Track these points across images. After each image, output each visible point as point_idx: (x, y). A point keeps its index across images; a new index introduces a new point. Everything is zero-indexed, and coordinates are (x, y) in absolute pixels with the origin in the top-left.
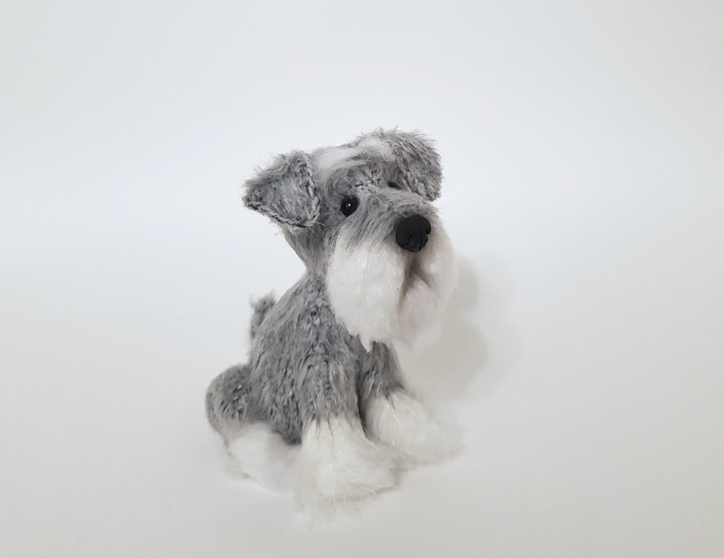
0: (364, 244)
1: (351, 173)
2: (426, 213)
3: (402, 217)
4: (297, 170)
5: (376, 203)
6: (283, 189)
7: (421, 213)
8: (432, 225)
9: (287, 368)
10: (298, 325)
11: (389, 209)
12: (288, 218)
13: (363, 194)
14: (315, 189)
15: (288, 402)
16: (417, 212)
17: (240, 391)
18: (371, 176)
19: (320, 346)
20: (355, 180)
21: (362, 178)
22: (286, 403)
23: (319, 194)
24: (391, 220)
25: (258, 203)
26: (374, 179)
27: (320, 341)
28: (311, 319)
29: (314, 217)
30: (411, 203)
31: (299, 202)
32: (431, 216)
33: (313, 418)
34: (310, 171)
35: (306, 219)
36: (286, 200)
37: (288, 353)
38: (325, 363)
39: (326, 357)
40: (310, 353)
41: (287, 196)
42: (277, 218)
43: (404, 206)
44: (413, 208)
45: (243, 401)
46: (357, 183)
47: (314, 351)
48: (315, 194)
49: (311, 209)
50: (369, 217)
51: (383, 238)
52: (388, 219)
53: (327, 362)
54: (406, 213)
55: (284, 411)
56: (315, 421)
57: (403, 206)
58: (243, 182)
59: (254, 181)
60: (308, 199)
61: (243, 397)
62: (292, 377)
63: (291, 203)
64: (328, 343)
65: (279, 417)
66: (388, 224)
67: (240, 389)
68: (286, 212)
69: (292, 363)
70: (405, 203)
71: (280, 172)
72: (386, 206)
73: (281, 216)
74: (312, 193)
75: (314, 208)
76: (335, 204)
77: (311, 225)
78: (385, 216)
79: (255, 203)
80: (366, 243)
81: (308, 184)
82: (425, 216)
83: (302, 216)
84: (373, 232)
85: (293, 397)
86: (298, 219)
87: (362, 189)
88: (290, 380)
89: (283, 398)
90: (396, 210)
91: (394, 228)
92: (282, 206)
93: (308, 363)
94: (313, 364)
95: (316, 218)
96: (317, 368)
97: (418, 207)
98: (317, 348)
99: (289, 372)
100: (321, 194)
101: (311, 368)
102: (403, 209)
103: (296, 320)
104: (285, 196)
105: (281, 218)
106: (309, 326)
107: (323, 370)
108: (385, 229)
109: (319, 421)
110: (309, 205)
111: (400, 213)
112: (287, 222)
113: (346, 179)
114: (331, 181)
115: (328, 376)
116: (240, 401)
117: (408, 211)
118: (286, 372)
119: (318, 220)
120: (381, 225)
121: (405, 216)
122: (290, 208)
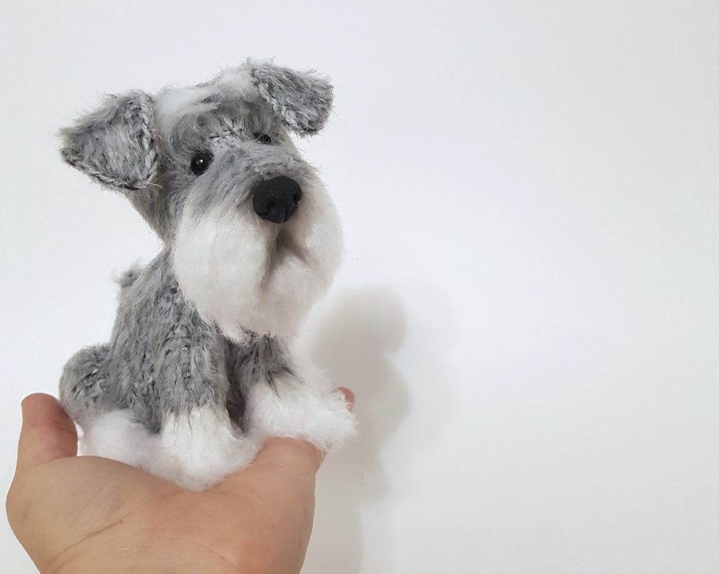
0: (212, 213)
1: (202, 121)
2: (297, 173)
3: (263, 179)
4: (129, 115)
5: (231, 160)
6: (108, 139)
7: (290, 174)
8: (303, 189)
9: (145, 352)
10: (156, 303)
11: (247, 168)
12: (113, 177)
13: (219, 149)
14: (152, 141)
15: (148, 390)
16: (283, 173)
17: (95, 376)
18: (231, 125)
19: (182, 329)
20: (209, 131)
21: (217, 128)
22: (145, 390)
23: (157, 147)
24: (248, 182)
25: (76, 158)
26: (235, 129)
27: (182, 322)
28: (171, 297)
29: (148, 177)
30: (276, 161)
31: (128, 157)
32: (304, 178)
33: (172, 411)
34: (145, 117)
35: (136, 180)
36: (111, 154)
37: (146, 335)
38: (186, 348)
39: (188, 341)
40: (169, 336)
41: (113, 148)
42: (99, 178)
43: (267, 164)
44: (280, 168)
45: (97, 388)
46: (212, 135)
47: (174, 333)
48: (152, 146)
49: (144, 167)
50: (221, 179)
51: (236, 204)
52: (243, 181)
53: (188, 346)
54: (269, 174)
55: (144, 400)
56: (172, 414)
57: (265, 165)
58: (57, 130)
59: (71, 129)
60: (141, 153)
61: (98, 383)
62: (152, 362)
63: (118, 158)
64: (192, 325)
65: (139, 405)
66: (242, 188)
67: (95, 374)
68: (111, 169)
69: (150, 347)
70: (270, 160)
71: (104, 118)
72: (244, 164)
73: (104, 174)
74: (147, 146)
75: (148, 164)
76: (182, 161)
77: (144, 187)
78: (240, 177)
79: (73, 158)
80: (216, 210)
81: (141, 134)
82: (295, 178)
83: (132, 174)
84: (224, 197)
85: (153, 384)
86: (125, 180)
87: (218, 141)
88: (149, 366)
89: (142, 385)
90: (257, 170)
91: (250, 194)
92: (105, 160)
93: (166, 348)
94: (171, 349)
95: (151, 178)
96: (176, 354)
97: (286, 166)
98: (178, 331)
99: (148, 356)
100: (160, 147)
101: (170, 354)
102: (265, 169)
103: (153, 298)
104: (110, 149)
105: (103, 178)
106: (170, 304)
107: (184, 356)
108: (238, 193)
109: (177, 415)
110: (142, 161)
111: (261, 173)
112: (112, 183)
113: (195, 128)
114: (176, 130)
115: (189, 364)
116: (94, 388)
117: (272, 171)
118: (144, 356)
119: (153, 181)
120: (234, 188)
121: (267, 178)
122: (116, 165)
